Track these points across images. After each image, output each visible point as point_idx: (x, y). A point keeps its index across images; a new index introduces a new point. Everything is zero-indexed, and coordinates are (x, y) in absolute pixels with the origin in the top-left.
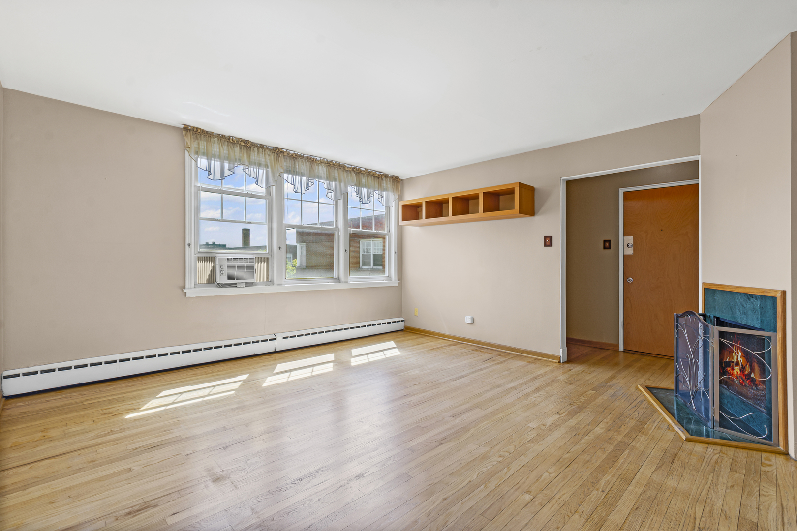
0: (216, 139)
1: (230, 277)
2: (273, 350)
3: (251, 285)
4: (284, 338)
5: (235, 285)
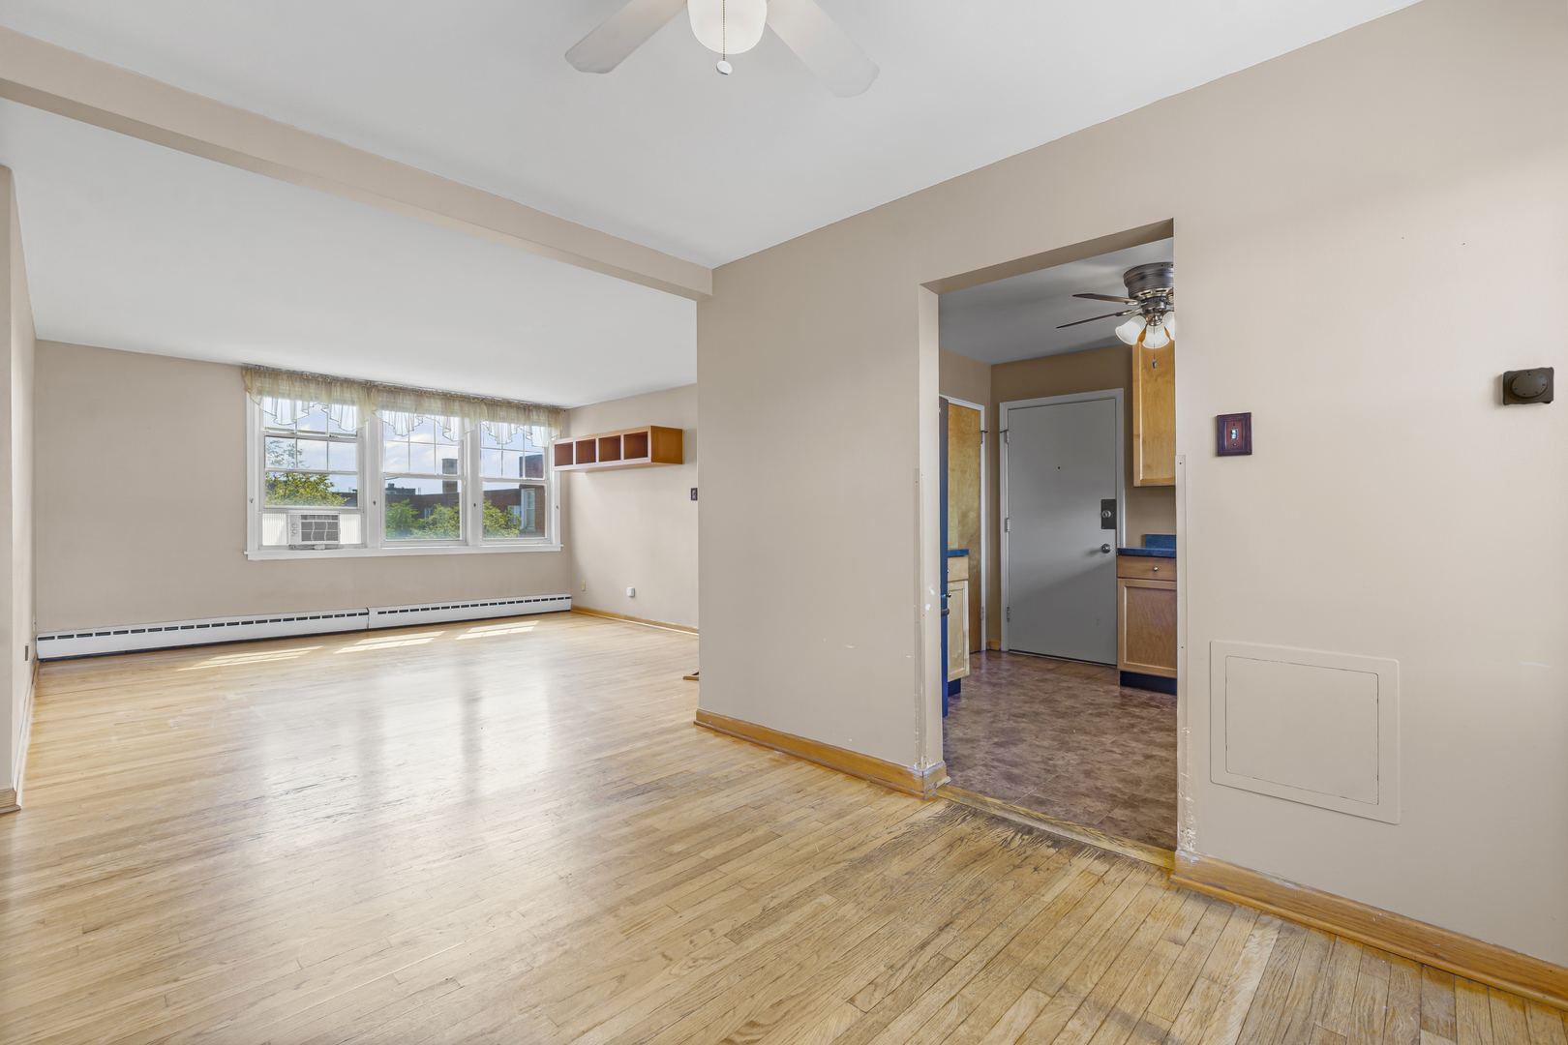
0: (285, 376)
1: (305, 537)
2: (365, 627)
3: (337, 547)
4: (379, 613)
5: (312, 548)
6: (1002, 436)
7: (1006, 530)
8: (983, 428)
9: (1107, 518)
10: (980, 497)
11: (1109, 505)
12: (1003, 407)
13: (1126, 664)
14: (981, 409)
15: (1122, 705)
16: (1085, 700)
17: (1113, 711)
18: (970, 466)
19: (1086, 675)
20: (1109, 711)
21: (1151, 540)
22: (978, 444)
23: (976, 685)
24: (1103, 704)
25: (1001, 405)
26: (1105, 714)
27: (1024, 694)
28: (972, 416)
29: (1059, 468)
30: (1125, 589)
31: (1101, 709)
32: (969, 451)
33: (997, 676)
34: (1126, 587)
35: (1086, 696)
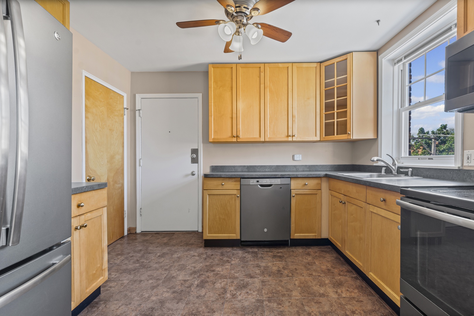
6: (137, 112)
7: (140, 165)
8: (125, 106)
9: (194, 158)
10: (123, 147)
11: (195, 151)
12: (138, 97)
13: (208, 236)
14: (125, 95)
15: (211, 267)
16: (190, 268)
17: (208, 275)
18: (116, 127)
19: (185, 243)
20: (207, 277)
21: (214, 168)
22: (123, 115)
23: (116, 276)
24: (201, 269)
25: (137, 95)
26: (206, 282)
27: (151, 276)
28: (118, 98)
29: (170, 132)
30: (208, 195)
31: (202, 275)
32: (116, 118)
33: (133, 260)
34: (208, 194)
35: (189, 264)
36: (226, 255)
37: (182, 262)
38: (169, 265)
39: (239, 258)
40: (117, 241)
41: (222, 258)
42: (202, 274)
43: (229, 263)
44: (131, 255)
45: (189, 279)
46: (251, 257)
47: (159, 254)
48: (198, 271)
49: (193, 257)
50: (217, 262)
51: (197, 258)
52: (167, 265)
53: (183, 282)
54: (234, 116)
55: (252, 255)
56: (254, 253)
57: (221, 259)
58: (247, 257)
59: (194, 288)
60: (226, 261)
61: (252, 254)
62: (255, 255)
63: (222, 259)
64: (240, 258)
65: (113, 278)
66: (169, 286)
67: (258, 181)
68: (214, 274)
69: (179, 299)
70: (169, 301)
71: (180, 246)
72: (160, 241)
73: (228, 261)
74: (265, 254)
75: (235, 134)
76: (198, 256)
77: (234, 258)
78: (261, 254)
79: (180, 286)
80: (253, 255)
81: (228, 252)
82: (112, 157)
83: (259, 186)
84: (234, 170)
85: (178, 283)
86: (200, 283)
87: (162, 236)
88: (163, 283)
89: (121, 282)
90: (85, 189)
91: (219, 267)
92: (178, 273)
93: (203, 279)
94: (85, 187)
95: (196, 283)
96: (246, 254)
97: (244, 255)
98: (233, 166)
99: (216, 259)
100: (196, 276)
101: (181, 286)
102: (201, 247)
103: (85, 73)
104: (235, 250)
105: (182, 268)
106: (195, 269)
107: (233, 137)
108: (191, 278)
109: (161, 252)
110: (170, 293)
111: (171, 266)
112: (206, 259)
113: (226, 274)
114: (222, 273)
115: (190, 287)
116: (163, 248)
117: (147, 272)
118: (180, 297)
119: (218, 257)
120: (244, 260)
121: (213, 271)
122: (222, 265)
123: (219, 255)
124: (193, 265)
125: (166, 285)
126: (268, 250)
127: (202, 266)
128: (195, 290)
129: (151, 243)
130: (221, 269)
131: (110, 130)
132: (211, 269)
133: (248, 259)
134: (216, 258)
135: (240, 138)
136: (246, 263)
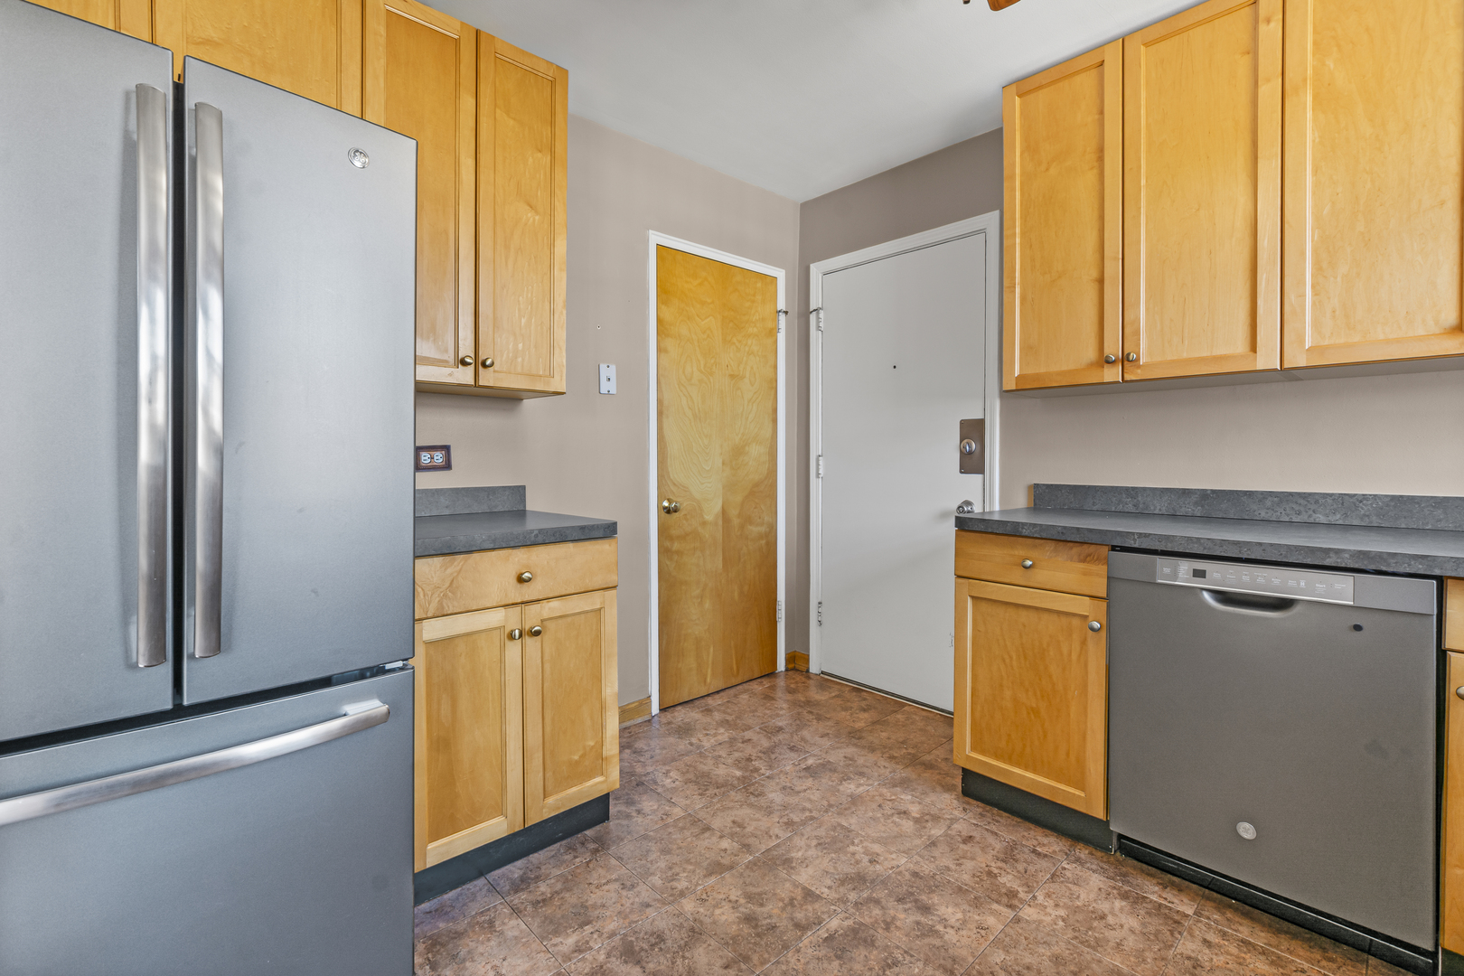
6: (813, 317)
7: (818, 475)
8: (781, 305)
9: (970, 453)
10: (775, 421)
11: (973, 430)
12: (816, 270)
13: (970, 756)
14: (780, 274)
15: (930, 887)
16: (857, 857)
17: (894, 918)
18: (752, 368)
19: (909, 754)
20: (884, 921)
21: (1044, 496)
22: (773, 333)
23: (674, 785)
24: (889, 877)
25: (812, 266)
26: (865, 941)
27: (739, 826)
28: (759, 285)
29: (895, 367)
30: (969, 600)
31: (871, 905)
32: (749, 342)
33: (741, 751)
34: (972, 597)
35: (868, 836)
36: (1021, 867)
37: (852, 822)
38: (811, 811)
39: (1066, 907)
40: (751, 683)
41: (996, 871)
42: (877, 902)
43: (1010, 906)
44: (748, 735)
45: (825, 896)
46: (1132, 931)
47: (810, 762)
48: (873, 881)
49: (896, 818)
50: (966, 877)
51: (908, 826)
52: (804, 809)
53: (799, 893)
54: (1113, 269)
55: (1144, 925)
56: (1167, 917)
57: (990, 873)
58: (1110, 919)
59: (811, 942)
60: (1004, 890)
61: (1148, 919)
62: (1165, 929)
63: (996, 876)
64: (1076, 910)
65: (663, 786)
66: (754, 886)
67: (1199, 574)
68: (918, 923)
69: (741, 954)
70: (713, 942)
71: (889, 758)
72: (848, 717)
73: (1012, 894)
74: (1228, 953)
75: (1112, 349)
76: (917, 821)
77: (1048, 895)
78: (1205, 941)
79: (781, 904)
80: (1151, 929)
81: (1039, 854)
82: (738, 452)
83: (1206, 595)
84: (1130, 508)
85: (785, 891)
86: (845, 935)
87: (863, 704)
88: (747, 867)
89: (667, 808)
90: (536, 536)
91: (957, 905)
92: (812, 852)
93: (867, 920)
94: (536, 532)
95: (834, 924)
96: (1118, 904)
97: (1104, 906)
98: (1127, 489)
99: (969, 865)
100: (851, 898)
101: (783, 909)
102: (948, 788)
103: (656, 238)
104: (1078, 860)
105: (835, 843)
106: (871, 868)
107: (1106, 365)
108: (834, 895)
109: (824, 756)
110: (737, 915)
111: (812, 818)
112: (933, 844)
113: (964, 952)
114: (951, 936)
115: (802, 927)
116: (839, 745)
117: (741, 806)
118: (750, 949)
119: (984, 860)
120: (1090, 928)
121: (926, 909)
122: (977, 903)
123: (995, 853)
124: (876, 848)
125: (748, 881)
126: (1261, 938)
127: (902, 868)
128: (810, 951)
129: (819, 718)
130: (959, 916)
131: (732, 376)
132: (924, 897)
133: (1109, 934)
134: (973, 859)
135: (1139, 367)
136: (1089, 946)
